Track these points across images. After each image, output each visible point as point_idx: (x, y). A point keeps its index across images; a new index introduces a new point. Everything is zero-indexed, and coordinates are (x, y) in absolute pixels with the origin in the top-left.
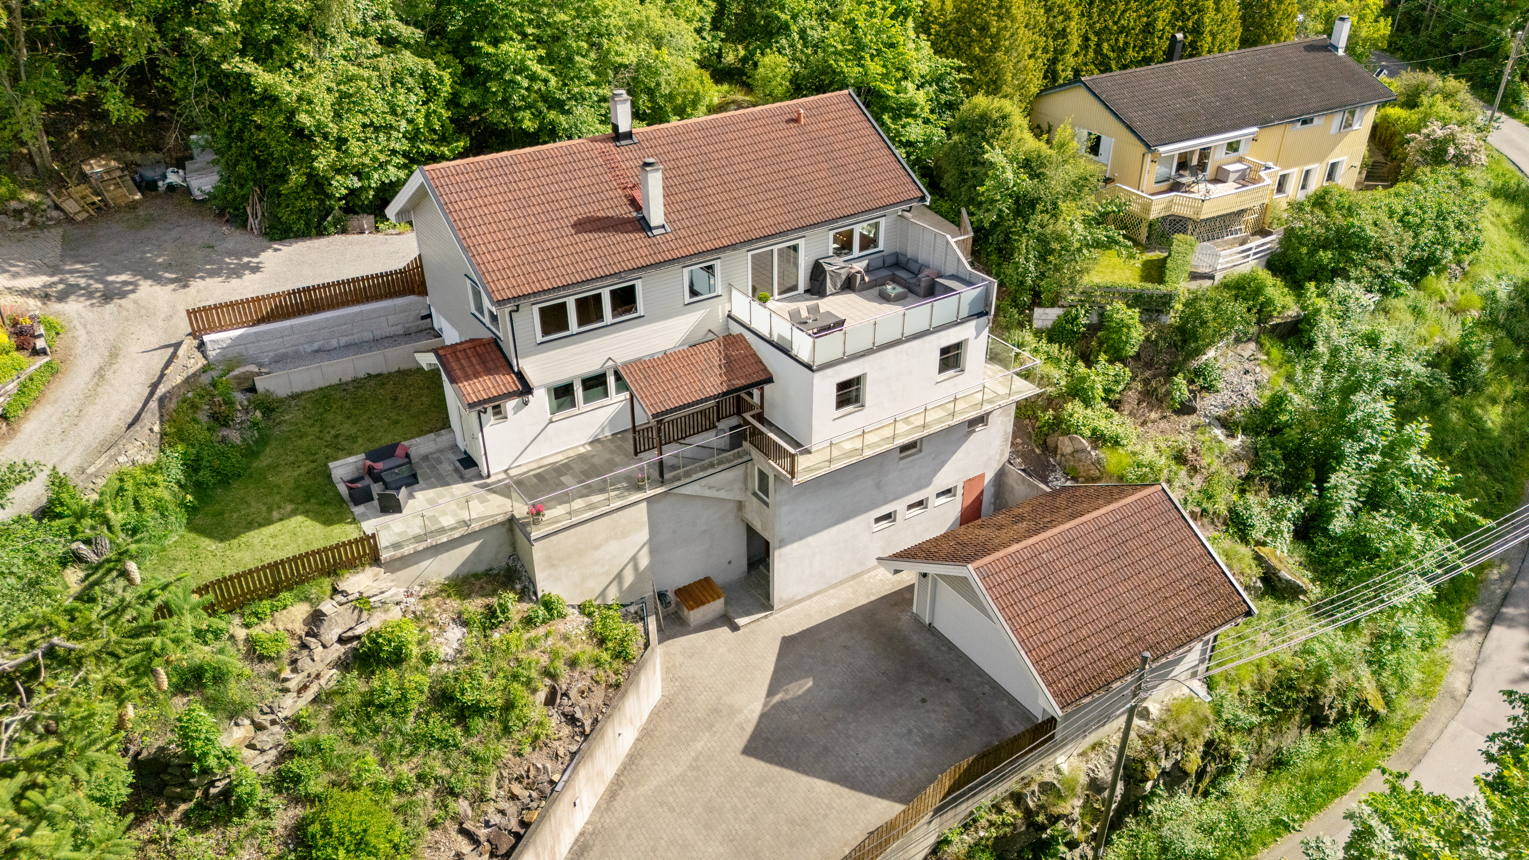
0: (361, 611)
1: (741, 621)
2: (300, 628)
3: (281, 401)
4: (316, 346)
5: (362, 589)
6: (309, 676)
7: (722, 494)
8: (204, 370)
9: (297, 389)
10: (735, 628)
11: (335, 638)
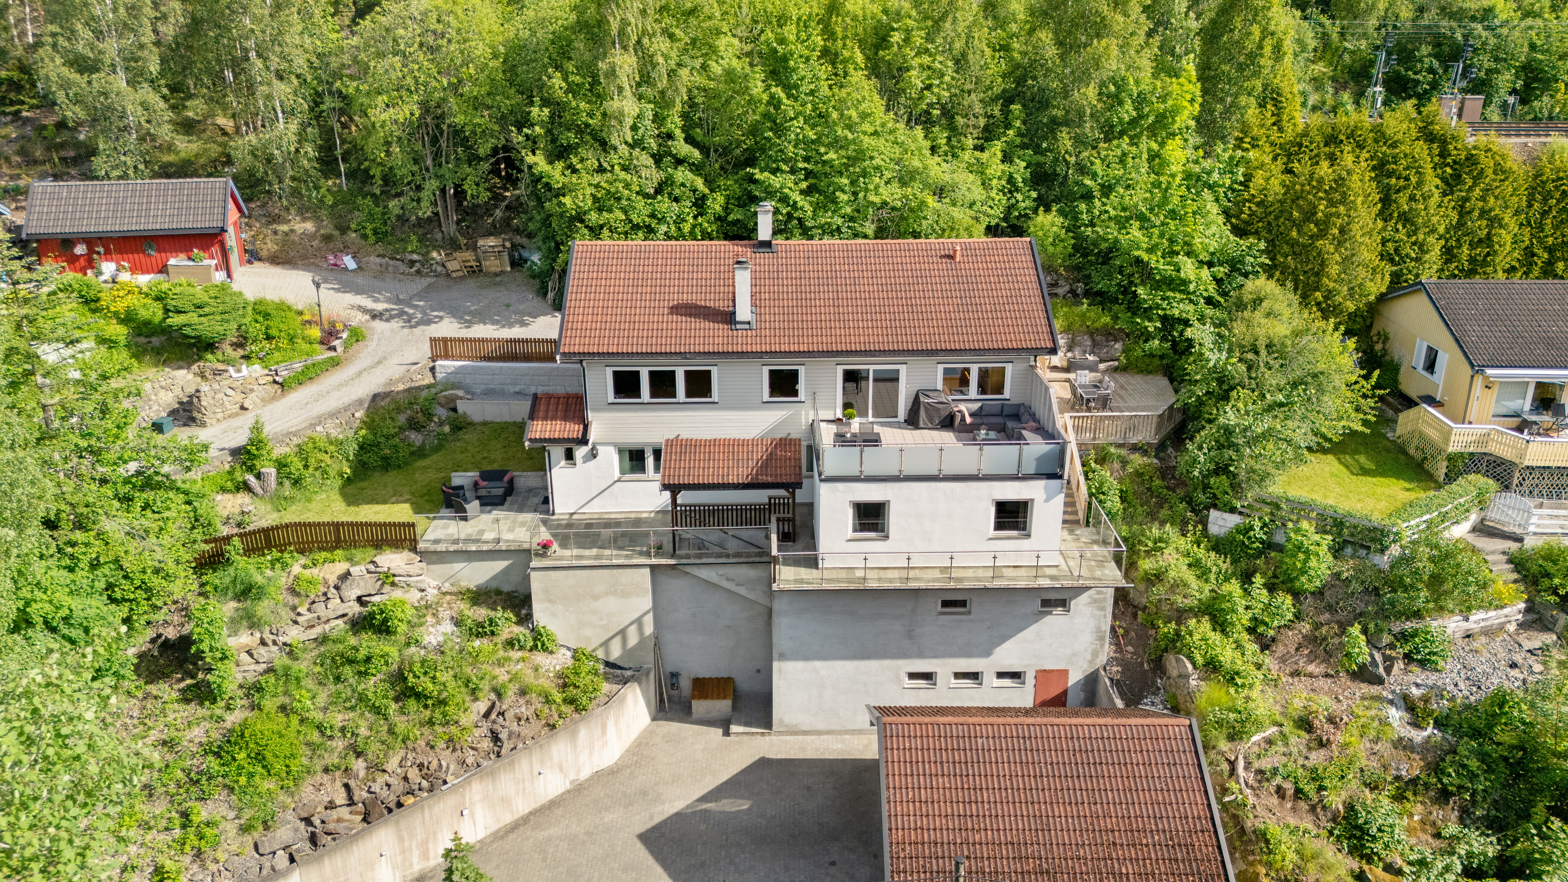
0: (384, 583)
1: (734, 728)
2: (333, 579)
3: (471, 424)
4: (517, 389)
5: (392, 566)
6: (319, 618)
7: (742, 591)
8: (429, 387)
9: (489, 418)
10: (727, 733)
11: (354, 597)
